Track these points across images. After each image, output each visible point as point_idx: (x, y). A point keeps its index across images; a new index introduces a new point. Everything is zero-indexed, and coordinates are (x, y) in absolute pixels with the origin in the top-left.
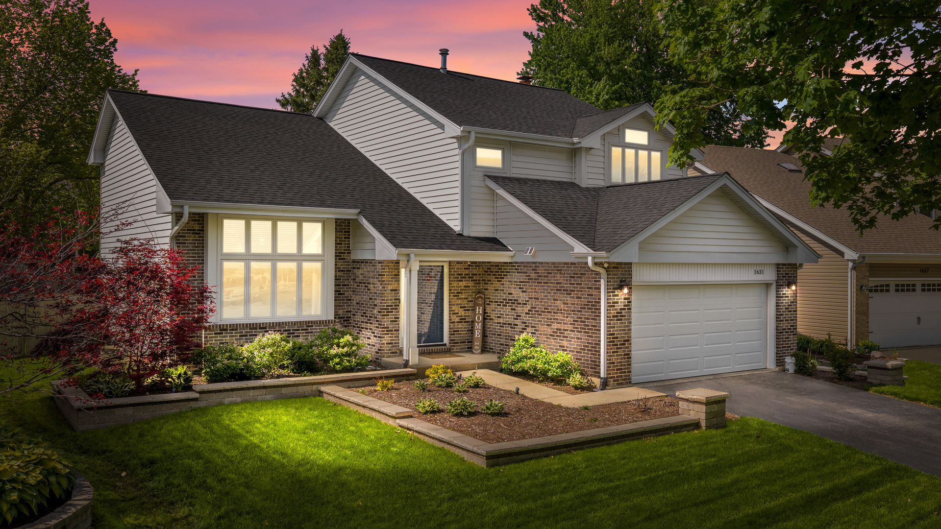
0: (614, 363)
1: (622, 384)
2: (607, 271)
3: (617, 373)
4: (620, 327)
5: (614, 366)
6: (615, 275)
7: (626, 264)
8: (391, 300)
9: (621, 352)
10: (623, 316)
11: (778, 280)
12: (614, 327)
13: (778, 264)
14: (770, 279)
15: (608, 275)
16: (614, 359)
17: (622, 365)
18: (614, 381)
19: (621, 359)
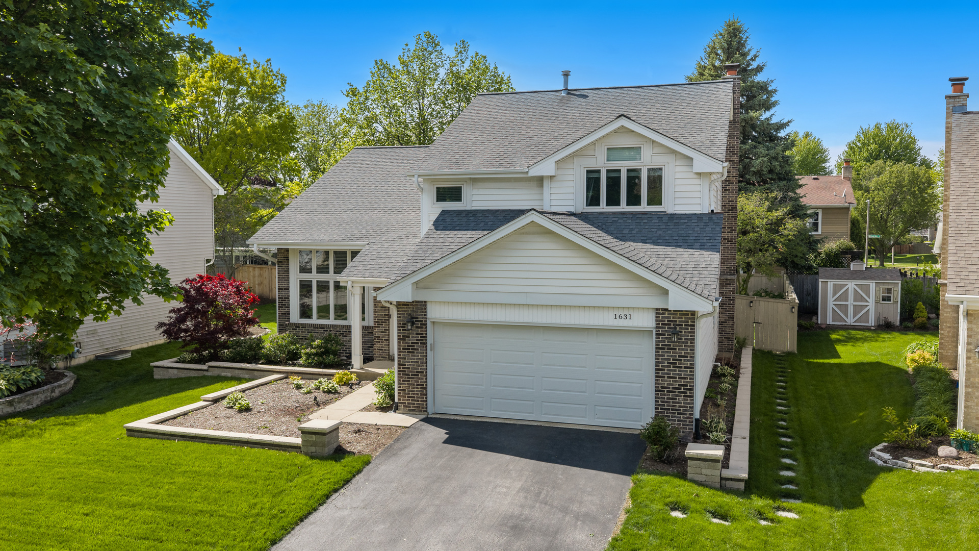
0: (404, 390)
1: (414, 410)
2: (397, 308)
3: (407, 400)
4: (411, 359)
5: (405, 394)
6: (405, 311)
7: (421, 302)
8: (381, 315)
9: (412, 381)
10: (415, 349)
11: (657, 327)
12: (405, 359)
13: (657, 309)
14: (645, 325)
15: (398, 311)
16: (404, 387)
17: (414, 394)
18: (404, 406)
19: (414, 388)
